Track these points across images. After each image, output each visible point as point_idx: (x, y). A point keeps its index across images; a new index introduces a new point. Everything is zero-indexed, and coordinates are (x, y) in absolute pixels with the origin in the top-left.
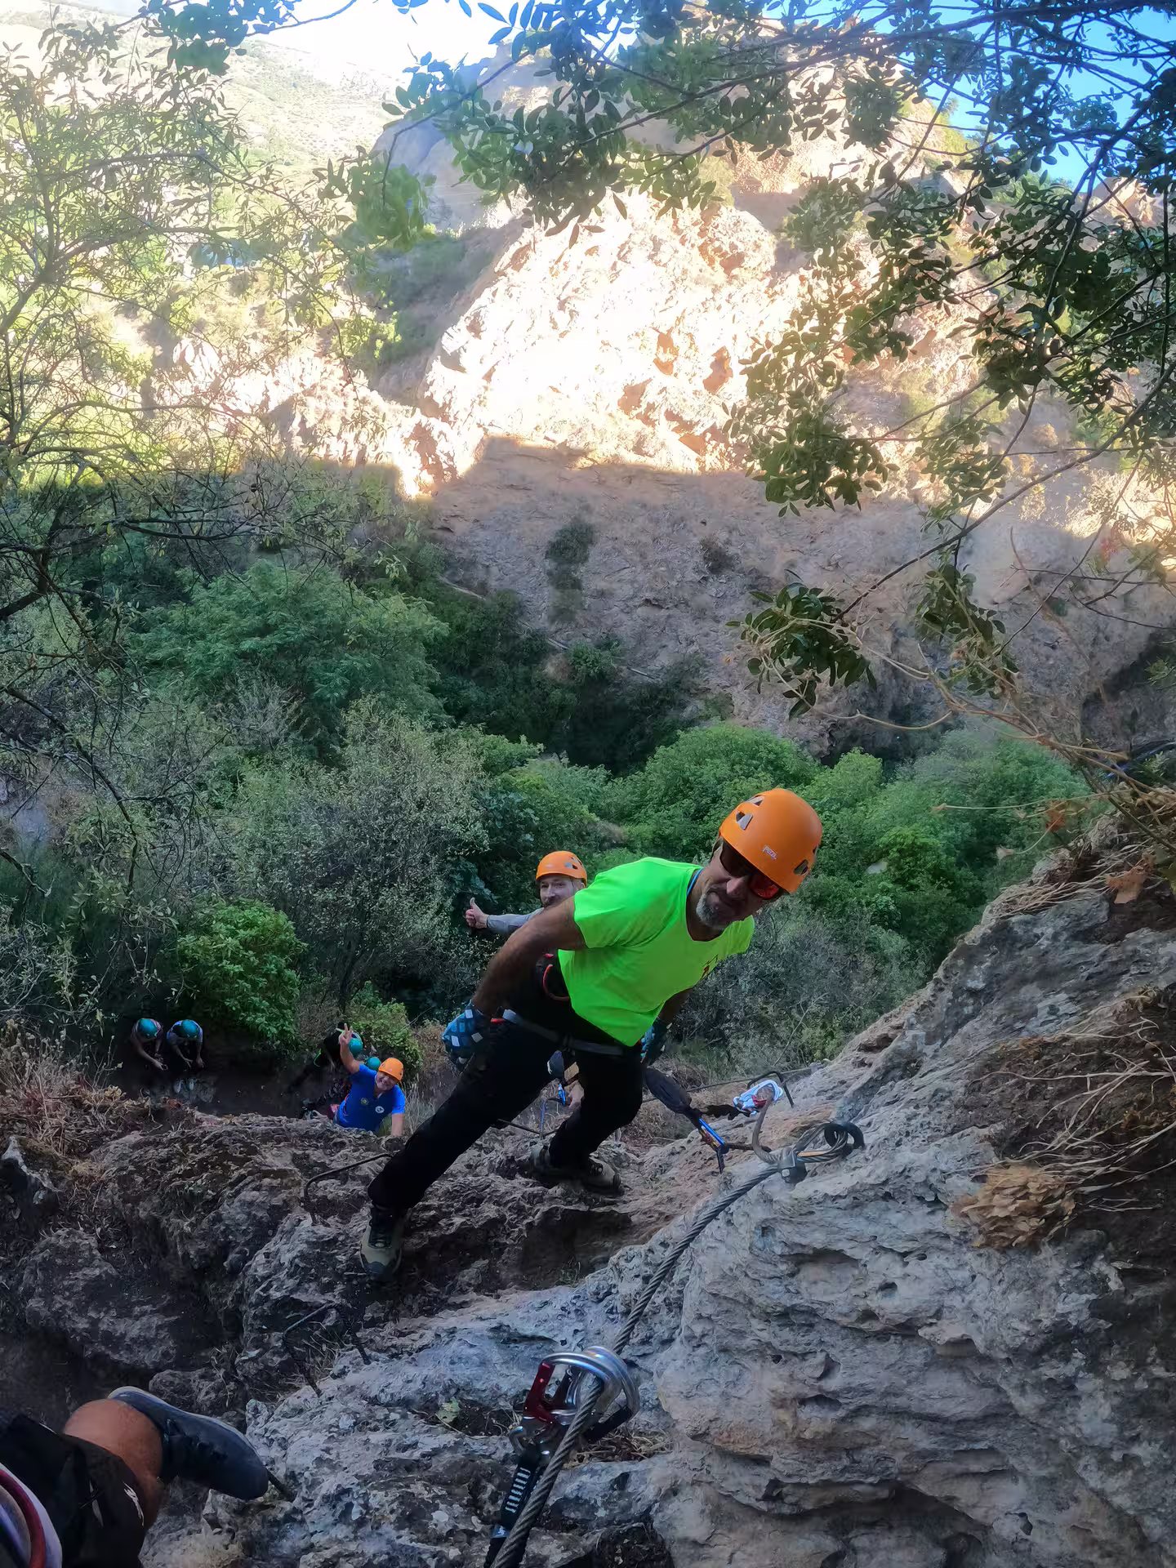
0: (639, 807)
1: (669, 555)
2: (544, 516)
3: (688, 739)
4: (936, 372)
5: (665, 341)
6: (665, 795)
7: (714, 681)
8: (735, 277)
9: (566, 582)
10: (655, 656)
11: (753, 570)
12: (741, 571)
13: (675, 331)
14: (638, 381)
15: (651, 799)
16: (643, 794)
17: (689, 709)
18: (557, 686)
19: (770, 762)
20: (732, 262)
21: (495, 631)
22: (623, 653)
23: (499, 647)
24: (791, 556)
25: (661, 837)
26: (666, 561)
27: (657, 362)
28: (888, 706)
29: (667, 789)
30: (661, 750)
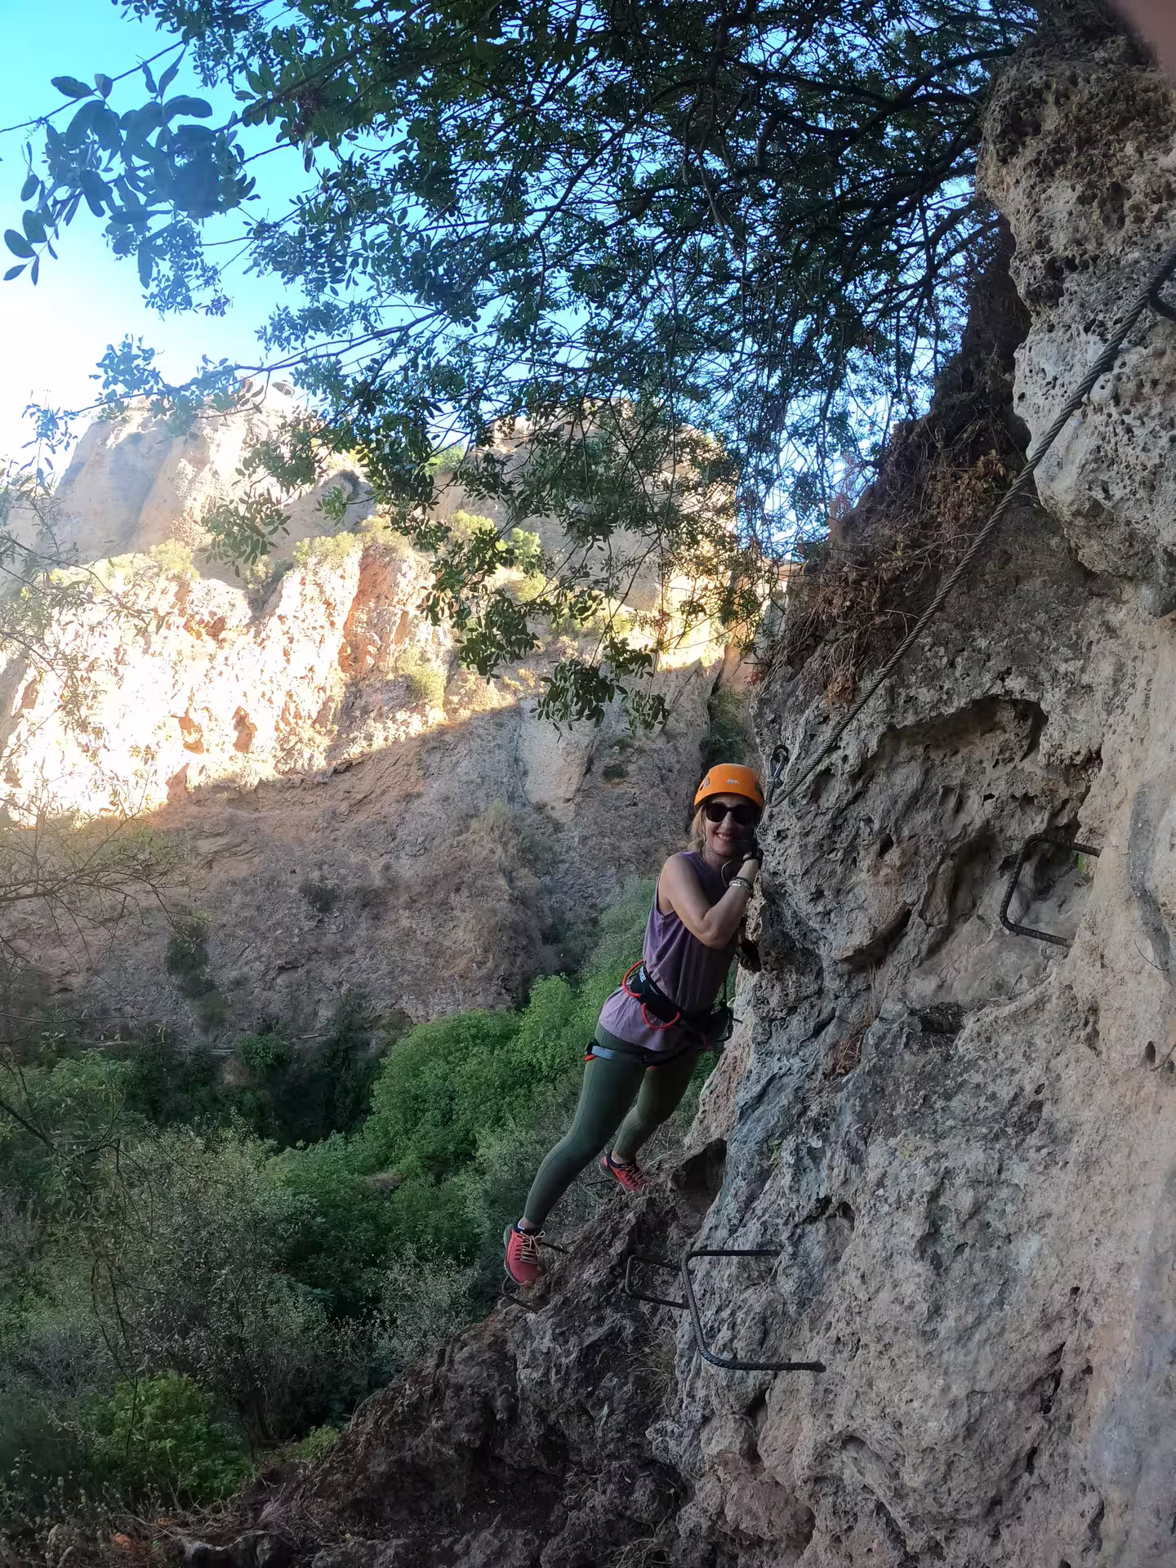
0: (390, 1147)
1: (278, 916)
2: (149, 936)
3: (393, 1061)
4: (422, 644)
5: (186, 723)
6: (406, 1122)
7: (380, 1005)
8: (224, 640)
9: (199, 989)
10: (315, 1014)
11: (358, 890)
12: (347, 897)
13: (191, 711)
14: (177, 770)
15: (397, 1133)
16: (386, 1133)
17: (374, 1042)
18: (244, 1090)
19: (474, 1037)
20: (216, 628)
21: (159, 1069)
22: (285, 1027)
23: (170, 1082)
24: (382, 861)
25: (428, 1158)
26: (279, 924)
27: (187, 746)
28: (537, 936)
29: (404, 1114)
30: (376, 1086)
